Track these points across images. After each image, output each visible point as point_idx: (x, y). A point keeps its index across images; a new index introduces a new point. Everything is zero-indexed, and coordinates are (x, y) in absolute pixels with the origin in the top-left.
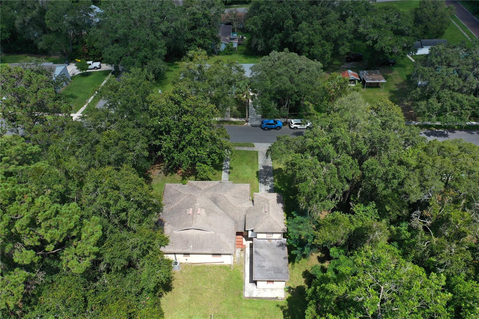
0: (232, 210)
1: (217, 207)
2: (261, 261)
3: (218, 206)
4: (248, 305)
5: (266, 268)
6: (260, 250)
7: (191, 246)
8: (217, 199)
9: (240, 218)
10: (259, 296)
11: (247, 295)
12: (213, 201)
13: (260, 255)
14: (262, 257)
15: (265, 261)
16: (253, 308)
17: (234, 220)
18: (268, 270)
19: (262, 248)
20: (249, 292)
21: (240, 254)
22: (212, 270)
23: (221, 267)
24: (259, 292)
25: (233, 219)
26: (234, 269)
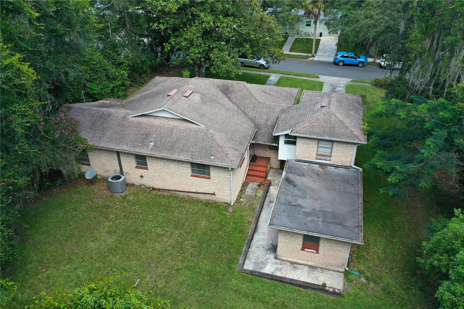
0: (254, 107)
1: (226, 99)
2: (296, 196)
3: (229, 98)
4: (245, 287)
5: (303, 210)
6: (298, 178)
7: (152, 144)
8: (231, 89)
9: (267, 120)
10: (278, 274)
11: (249, 266)
12: (222, 91)
13: (295, 186)
14: (300, 190)
15: (305, 198)
16: (254, 298)
17: (254, 123)
18: (307, 214)
19: (303, 175)
20: (255, 263)
21: (256, 191)
22: (187, 206)
23: (207, 204)
24: (279, 266)
25: (252, 120)
26: (234, 212)
